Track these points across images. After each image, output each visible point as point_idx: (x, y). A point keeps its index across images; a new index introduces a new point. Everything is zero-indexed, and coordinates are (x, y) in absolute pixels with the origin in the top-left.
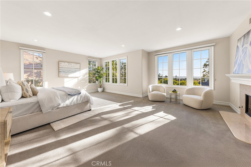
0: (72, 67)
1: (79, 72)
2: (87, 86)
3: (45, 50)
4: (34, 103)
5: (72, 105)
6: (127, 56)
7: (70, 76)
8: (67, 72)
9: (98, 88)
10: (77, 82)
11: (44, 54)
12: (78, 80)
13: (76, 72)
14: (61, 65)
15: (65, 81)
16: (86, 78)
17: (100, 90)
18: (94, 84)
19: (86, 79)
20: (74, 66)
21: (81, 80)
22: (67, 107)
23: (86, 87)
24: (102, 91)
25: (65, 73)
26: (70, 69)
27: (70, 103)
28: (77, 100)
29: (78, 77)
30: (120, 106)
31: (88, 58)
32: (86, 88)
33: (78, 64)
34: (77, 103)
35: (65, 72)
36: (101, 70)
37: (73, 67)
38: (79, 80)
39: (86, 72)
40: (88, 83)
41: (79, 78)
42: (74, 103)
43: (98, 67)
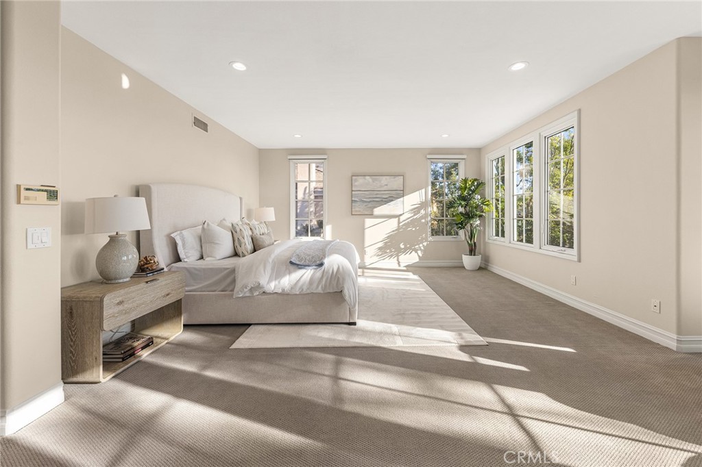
0: (381, 186)
1: (401, 199)
2: (425, 244)
3: (325, 154)
4: (228, 271)
5: (295, 293)
6: (580, 111)
7: (377, 211)
8: (371, 201)
9: (463, 256)
10: (396, 230)
11: (326, 161)
12: (399, 223)
13: (392, 201)
14: (356, 183)
15: (367, 226)
16: (422, 218)
17: (468, 261)
18: (449, 238)
19: (423, 221)
20: (387, 185)
21: (407, 225)
22: (284, 295)
23: (422, 248)
24: (480, 269)
25: (365, 204)
26: (377, 194)
27: (292, 288)
28: (311, 282)
29: (399, 216)
30: (463, 348)
31: (429, 154)
32: (421, 250)
33: (397, 178)
34: (308, 292)
35: (366, 202)
36: (473, 191)
37: (385, 188)
38: (401, 225)
39: (424, 198)
40: (429, 233)
41: (402, 218)
42: (301, 288)
43: (465, 181)
